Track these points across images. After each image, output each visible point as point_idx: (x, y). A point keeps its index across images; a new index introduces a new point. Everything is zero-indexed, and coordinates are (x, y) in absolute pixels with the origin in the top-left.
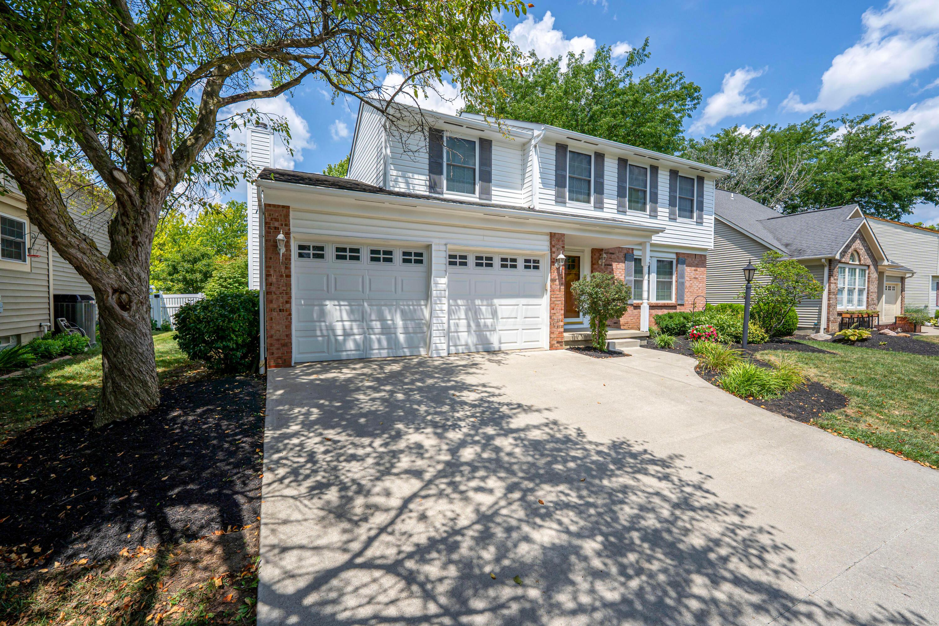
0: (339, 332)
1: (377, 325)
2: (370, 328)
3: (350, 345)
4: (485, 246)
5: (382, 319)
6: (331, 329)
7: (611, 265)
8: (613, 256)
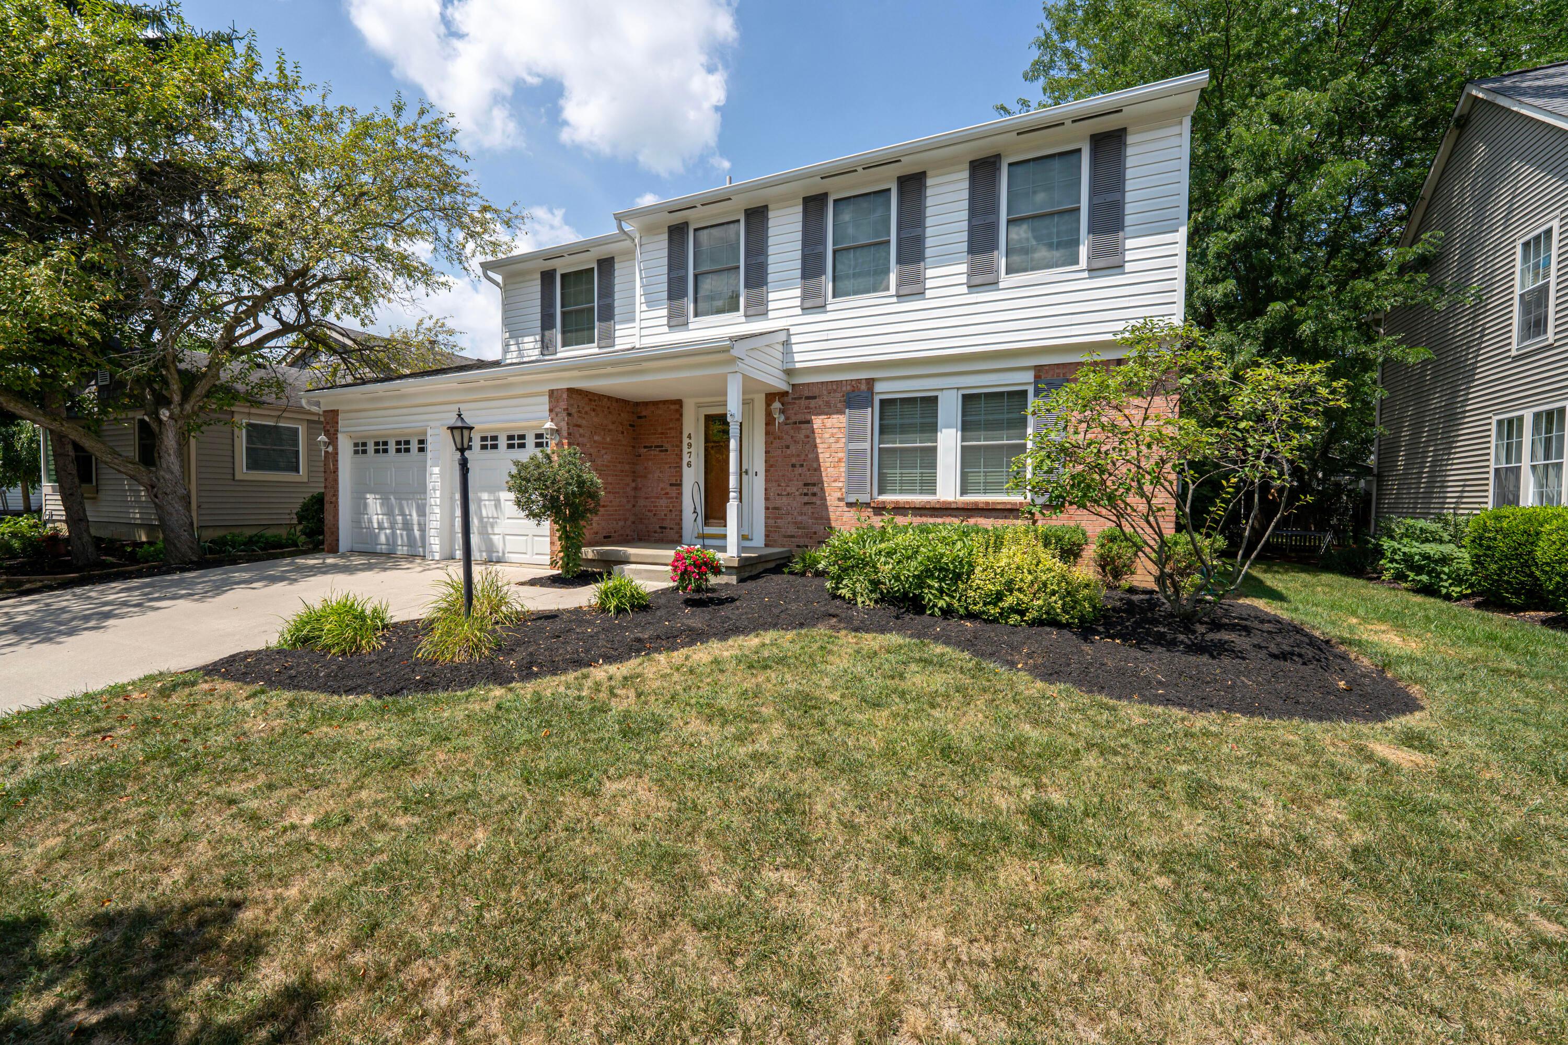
0: (376, 525)
1: (399, 519)
2: (395, 520)
3: (383, 539)
4: (513, 421)
5: (403, 514)
6: (370, 521)
7: (809, 422)
8: (813, 403)
